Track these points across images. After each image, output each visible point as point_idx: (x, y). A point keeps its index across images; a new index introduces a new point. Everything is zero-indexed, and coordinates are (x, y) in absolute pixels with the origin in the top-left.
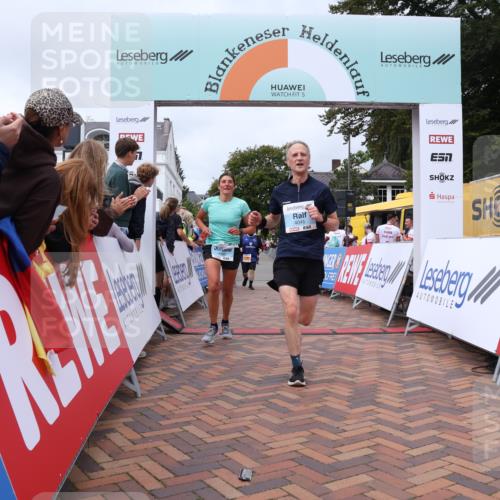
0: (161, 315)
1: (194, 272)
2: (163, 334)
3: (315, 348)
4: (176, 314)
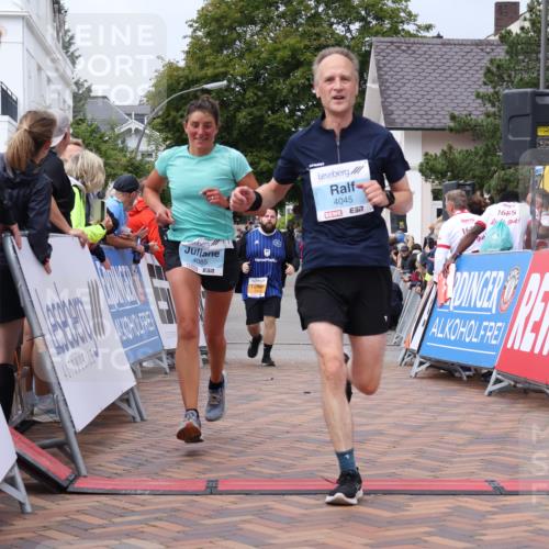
0: (15, 443)
1: (108, 322)
2: (20, 494)
3: (443, 532)
4: (60, 438)
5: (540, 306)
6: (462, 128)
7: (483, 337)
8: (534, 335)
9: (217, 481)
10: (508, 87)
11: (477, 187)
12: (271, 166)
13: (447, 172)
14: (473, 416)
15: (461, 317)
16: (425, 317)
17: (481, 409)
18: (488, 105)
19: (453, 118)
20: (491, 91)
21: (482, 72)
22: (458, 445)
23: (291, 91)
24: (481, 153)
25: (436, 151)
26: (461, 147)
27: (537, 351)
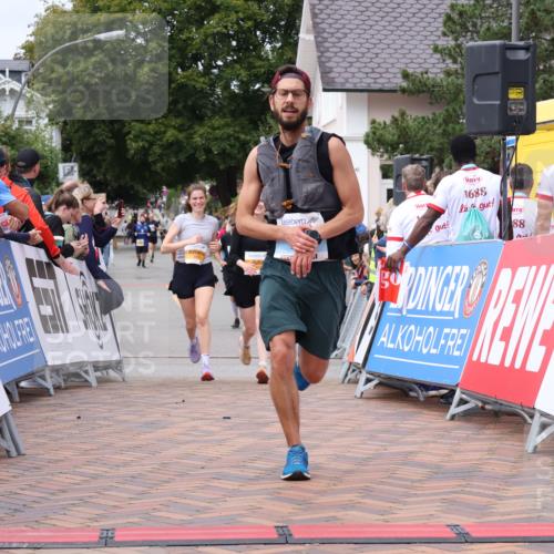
5: (510, 307)
6: (417, 88)
7: (444, 347)
8: (503, 344)
9: (113, 529)
10: (472, 39)
11: (436, 161)
12: (181, 136)
13: (398, 144)
14: (432, 445)
15: (417, 322)
16: (372, 322)
17: (443, 437)
18: (449, 61)
19: (406, 76)
20: (453, 43)
21: (441, 20)
22: (413, 481)
23: (204, 42)
24: (440, 120)
25: (385, 117)
26: (416, 113)
27: (507, 364)
